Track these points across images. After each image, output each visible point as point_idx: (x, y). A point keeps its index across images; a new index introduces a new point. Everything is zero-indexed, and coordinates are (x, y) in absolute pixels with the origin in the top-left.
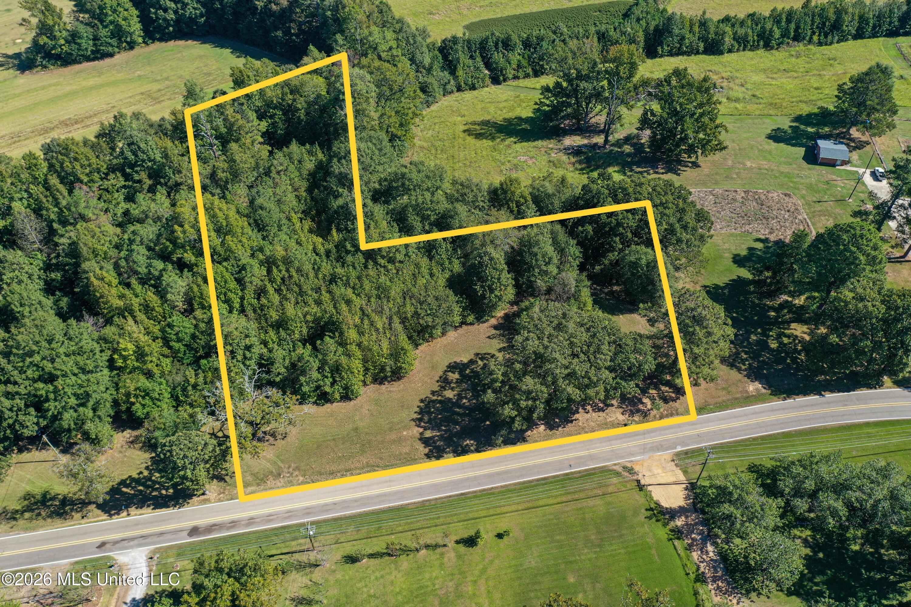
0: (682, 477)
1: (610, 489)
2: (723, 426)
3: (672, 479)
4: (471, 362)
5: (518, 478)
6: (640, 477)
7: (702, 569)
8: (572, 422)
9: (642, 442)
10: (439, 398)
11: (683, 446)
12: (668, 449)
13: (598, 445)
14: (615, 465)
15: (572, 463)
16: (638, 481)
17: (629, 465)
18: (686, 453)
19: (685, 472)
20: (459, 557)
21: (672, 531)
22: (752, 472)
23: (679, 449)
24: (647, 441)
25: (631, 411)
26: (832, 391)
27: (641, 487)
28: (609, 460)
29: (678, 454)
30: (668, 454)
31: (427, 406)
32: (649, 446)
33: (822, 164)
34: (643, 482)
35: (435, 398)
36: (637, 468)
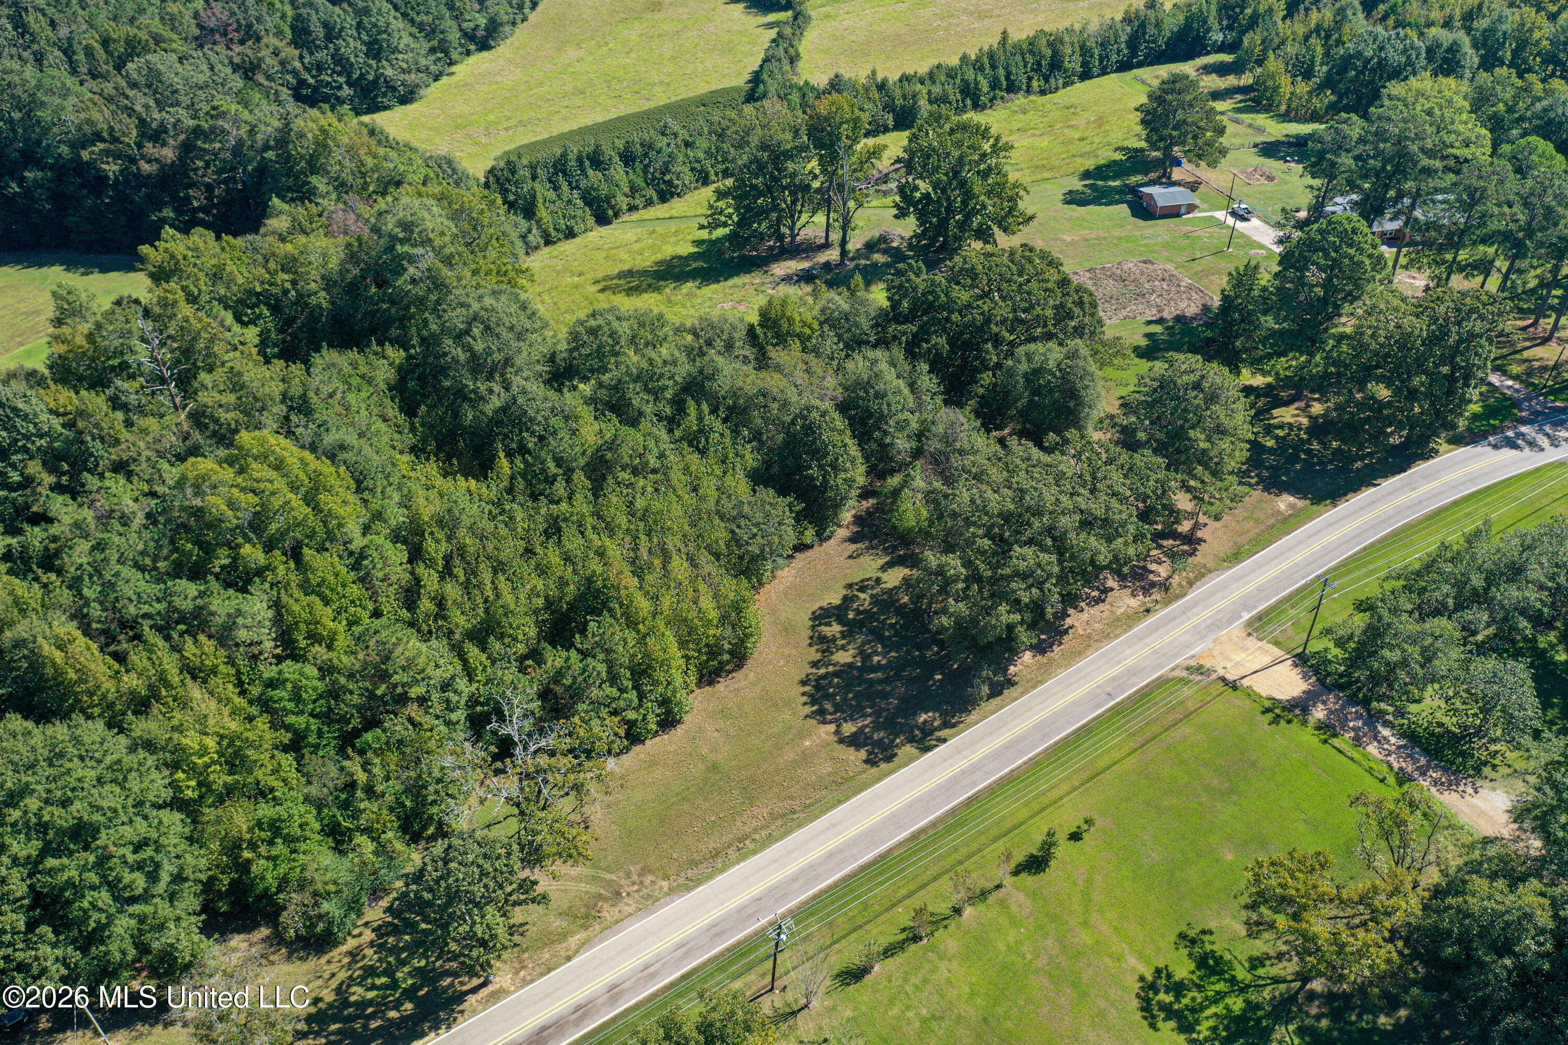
0: (1278, 652)
1: (1191, 705)
2: (1284, 566)
3: (1267, 660)
4: (847, 600)
5: (1043, 740)
6: (1221, 672)
7: (1396, 766)
8: (1066, 632)
9: (1188, 625)
10: (831, 669)
11: (1249, 611)
12: (1230, 622)
13: (1128, 652)
14: (1173, 669)
15: (1109, 689)
16: (1223, 679)
17: (1193, 663)
18: (1259, 618)
19: (1277, 643)
20: (1033, 895)
21: (1318, 728)
22: (1365, 611)
23: (1246, 616)
24: (1195, 620)
25: (1143, 588)
26: (1385, 477)
27: (1233, 686)
28: (1161, 666)
29: (1249, 624)
30: (1236, 629)
31: (817, 687)
32: (1203, 626)
33: (1163, 217)
34: (1230, 677)
35: (822, 671)
36: (1207, 663)
